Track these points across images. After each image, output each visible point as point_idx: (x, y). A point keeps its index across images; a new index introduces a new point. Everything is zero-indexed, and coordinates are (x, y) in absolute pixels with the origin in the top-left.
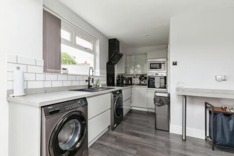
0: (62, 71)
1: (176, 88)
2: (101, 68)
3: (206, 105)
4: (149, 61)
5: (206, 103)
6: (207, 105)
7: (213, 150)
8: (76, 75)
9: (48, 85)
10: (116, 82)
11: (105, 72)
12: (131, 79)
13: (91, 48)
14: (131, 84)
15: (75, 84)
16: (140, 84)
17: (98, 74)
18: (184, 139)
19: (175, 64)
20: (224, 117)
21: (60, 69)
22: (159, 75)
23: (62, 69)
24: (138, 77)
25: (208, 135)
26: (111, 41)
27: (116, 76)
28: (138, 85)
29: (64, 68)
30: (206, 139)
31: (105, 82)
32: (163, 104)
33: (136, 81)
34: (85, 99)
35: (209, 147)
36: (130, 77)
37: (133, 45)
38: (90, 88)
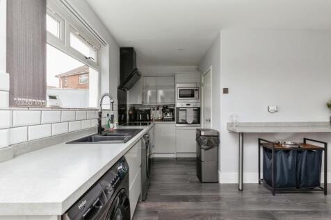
0: (49, 103)
1: (228, 124)
3: (259, 142)
4: (177, 85)
5: (260, 140)
6: (262, 142)
7: (274, 195)
8: (75, 110)
12: (148, 112)
14: (150, 120)
16: (163, 120)
17: (108, 107)
18: (241, 188)
20: (283, 154)
21: (44, 98)
22: (191, 106)
23: (48, 98)
24: (161, 108)
25: (262, 178)
26: (123, 51)
28: (159, 120)
29: (52, 94)
30: (260, 183)
32: (211, 147)
33: (157, 114)
35: (269, 193)
36: (148, 108)
37: (155, 61)
38: (101, 134)
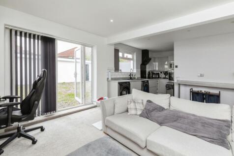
2: (137, 68)
4: (169, 62)
9: (115, 77)
10: (147, 76)
11: (139, 70)
12: (158, 74)
13: (131, 58)
14: (159, 77)
15: (124, 76)
17: (135, 72)
19: (176, 67)
21: (119, 70)
26: (143, 51)
27: (147, 72)
31: (140, 76)
32: (170, 89)
33: (163, 75)
34: (129, 82)
38: (131, 78)
